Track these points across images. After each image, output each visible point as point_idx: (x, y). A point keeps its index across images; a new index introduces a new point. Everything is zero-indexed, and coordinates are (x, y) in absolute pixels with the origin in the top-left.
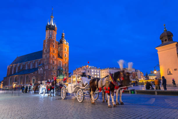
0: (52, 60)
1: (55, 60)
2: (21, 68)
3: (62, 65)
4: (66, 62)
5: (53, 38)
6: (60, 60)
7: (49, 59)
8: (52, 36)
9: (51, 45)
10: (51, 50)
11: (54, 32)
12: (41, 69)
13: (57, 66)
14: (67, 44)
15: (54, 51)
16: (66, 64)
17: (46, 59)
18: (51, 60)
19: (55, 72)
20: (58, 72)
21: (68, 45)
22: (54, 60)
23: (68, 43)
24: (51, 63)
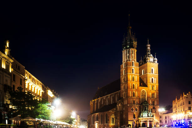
0: (132, 91)
1: (136, 91)
2: (102, 103)
3: (146, 97)
4: (154, 92)
5: (131, 59)
6: (144, 89)
7: (127, 91)
8: (130, 56)
9: (129, 71)
10: (130, 77)
11: (133, 50)
12: (120, 105)
13: (140, 99)
14: (154, 61)
15: (133, 78)
16: (153, 94)
17: (124, 91)
18: (130, 92)
19: (136, 108)
20: (141, 107)
21: (156, 62)
22: (134, 91)
23: (156, 59)
24: (131, 96)
